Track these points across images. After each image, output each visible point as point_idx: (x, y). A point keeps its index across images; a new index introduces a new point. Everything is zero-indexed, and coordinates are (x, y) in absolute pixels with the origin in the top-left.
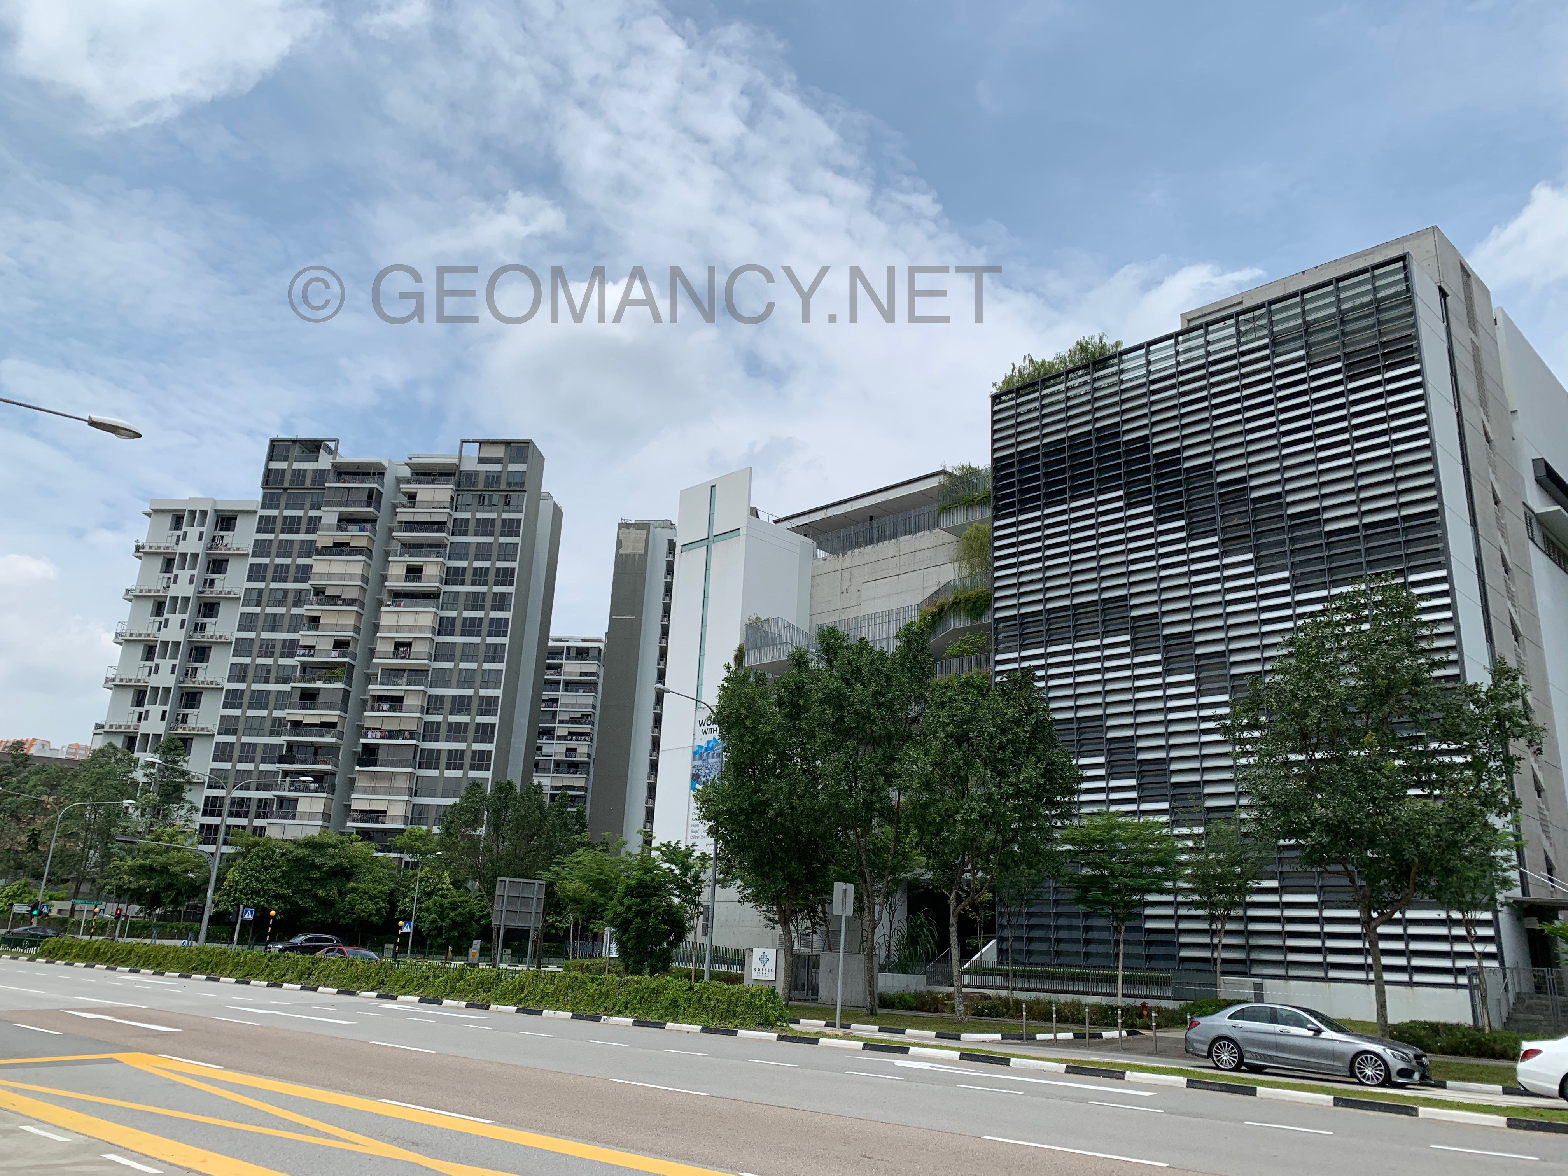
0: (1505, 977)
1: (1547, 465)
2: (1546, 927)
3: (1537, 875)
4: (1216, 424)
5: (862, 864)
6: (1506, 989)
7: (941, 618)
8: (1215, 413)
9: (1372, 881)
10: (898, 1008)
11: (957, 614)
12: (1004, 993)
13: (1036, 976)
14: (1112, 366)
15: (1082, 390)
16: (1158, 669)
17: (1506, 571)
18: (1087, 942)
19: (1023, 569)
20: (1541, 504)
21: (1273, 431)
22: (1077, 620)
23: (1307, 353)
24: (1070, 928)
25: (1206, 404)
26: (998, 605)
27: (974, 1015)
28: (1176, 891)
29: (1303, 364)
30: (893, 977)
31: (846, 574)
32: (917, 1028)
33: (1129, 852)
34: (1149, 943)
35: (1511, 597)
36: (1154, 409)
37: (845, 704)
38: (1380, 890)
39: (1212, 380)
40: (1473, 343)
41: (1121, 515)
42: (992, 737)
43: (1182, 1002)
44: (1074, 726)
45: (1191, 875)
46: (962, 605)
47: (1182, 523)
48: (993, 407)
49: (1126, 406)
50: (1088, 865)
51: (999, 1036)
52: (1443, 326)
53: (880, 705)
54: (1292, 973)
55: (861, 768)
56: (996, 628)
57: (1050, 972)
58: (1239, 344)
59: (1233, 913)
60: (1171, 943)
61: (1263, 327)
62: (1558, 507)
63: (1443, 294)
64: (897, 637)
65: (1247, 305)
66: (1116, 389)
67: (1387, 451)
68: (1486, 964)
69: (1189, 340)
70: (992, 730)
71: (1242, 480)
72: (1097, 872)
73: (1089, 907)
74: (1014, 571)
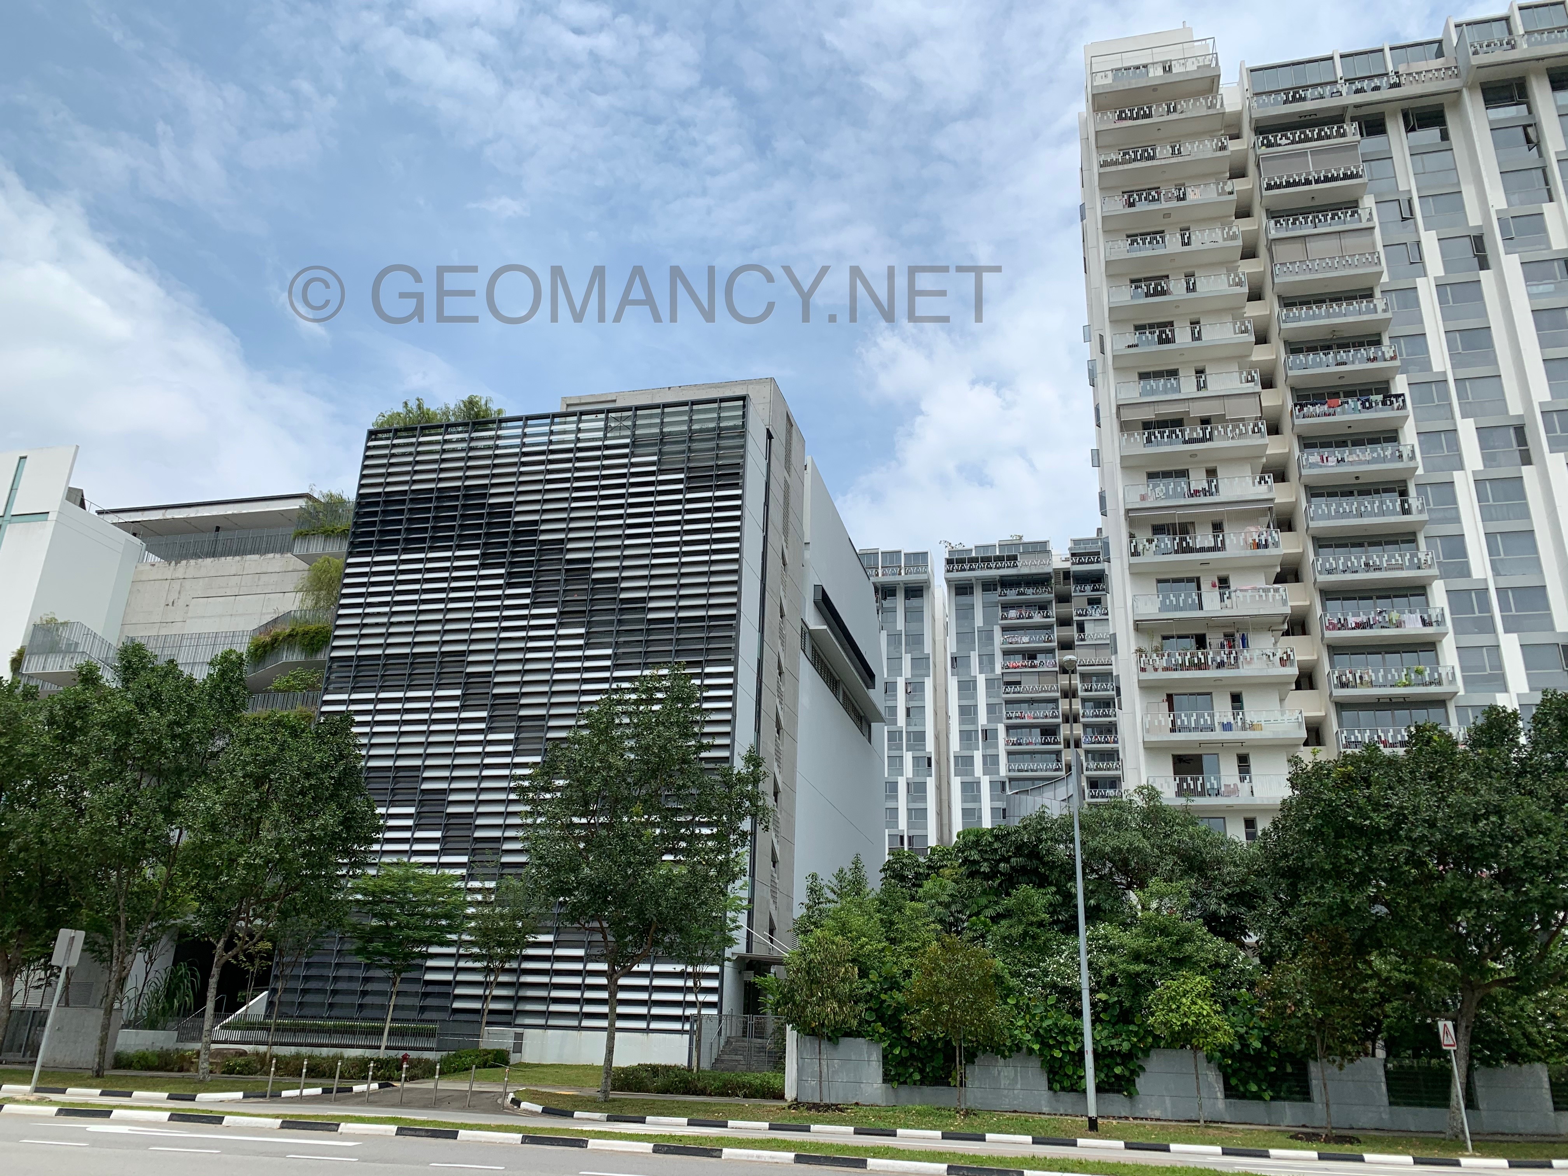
0: (720, 1021)
1: (823, 590)
2: (758, 980)
3: (760, 935)
4: (574, 505)
5: (118, 909)
6: (720, 1033)
7: (273, 648)
8: (575, 495)
9: (620, 937)
10: (135, 1069)
11: (291, 647)
12: (262, 1049)
13: (303, 1030)
14: (491, 430)
15: (459, 446)
16: (482, 726)
17: (780, 674)
18: (364, 993)
19: (369, 610)
20: (815, 623)
21: (621, 522)
22: (414, 669)
23: (659, 460)
24: (351, 979)
25: (568, 485)
26: (336, 643)
27: (223, 1073)
28: (460, 943)
29: (654, 468)
30: (137, 1034)
31: (176, 586)
32: (148, 1089)
33: (418, 904)
34: (426, 995)
35: (780, 696)
36: (522, 479)
37: (133, 731)
38: (626, 945)
39: (578, 465)
40: (786, 481)
41: (474, 573)
42: (294, 781)
43: (444, 1053)
44: (391, 774)
45: (474, 928)
46: (298, 638)
47: (528, 590)
48: (367, 441)
49: (496, 471)
50: (375, 916)
51: (240, 1095)
52: (765, 463)
53: (176, 736)
54: (551, 1022)
55: (137, 804)
56: (330, 667)
57: (319, 1026)
58: (605, 438)
59: (507, 966)
60: (446, 995)
61: (627, 427)
62: (825, 627)
63: (770, 436)
64: (211, 664)
65: (619, 404)
66: (490, 452)
67: (706, 558)
68: (704, 1012)
69: (565, 423)
70: (296, 773)
71: (587, 560)
72: (383, 923)
73: (368, 958)
74: (360, 611)
